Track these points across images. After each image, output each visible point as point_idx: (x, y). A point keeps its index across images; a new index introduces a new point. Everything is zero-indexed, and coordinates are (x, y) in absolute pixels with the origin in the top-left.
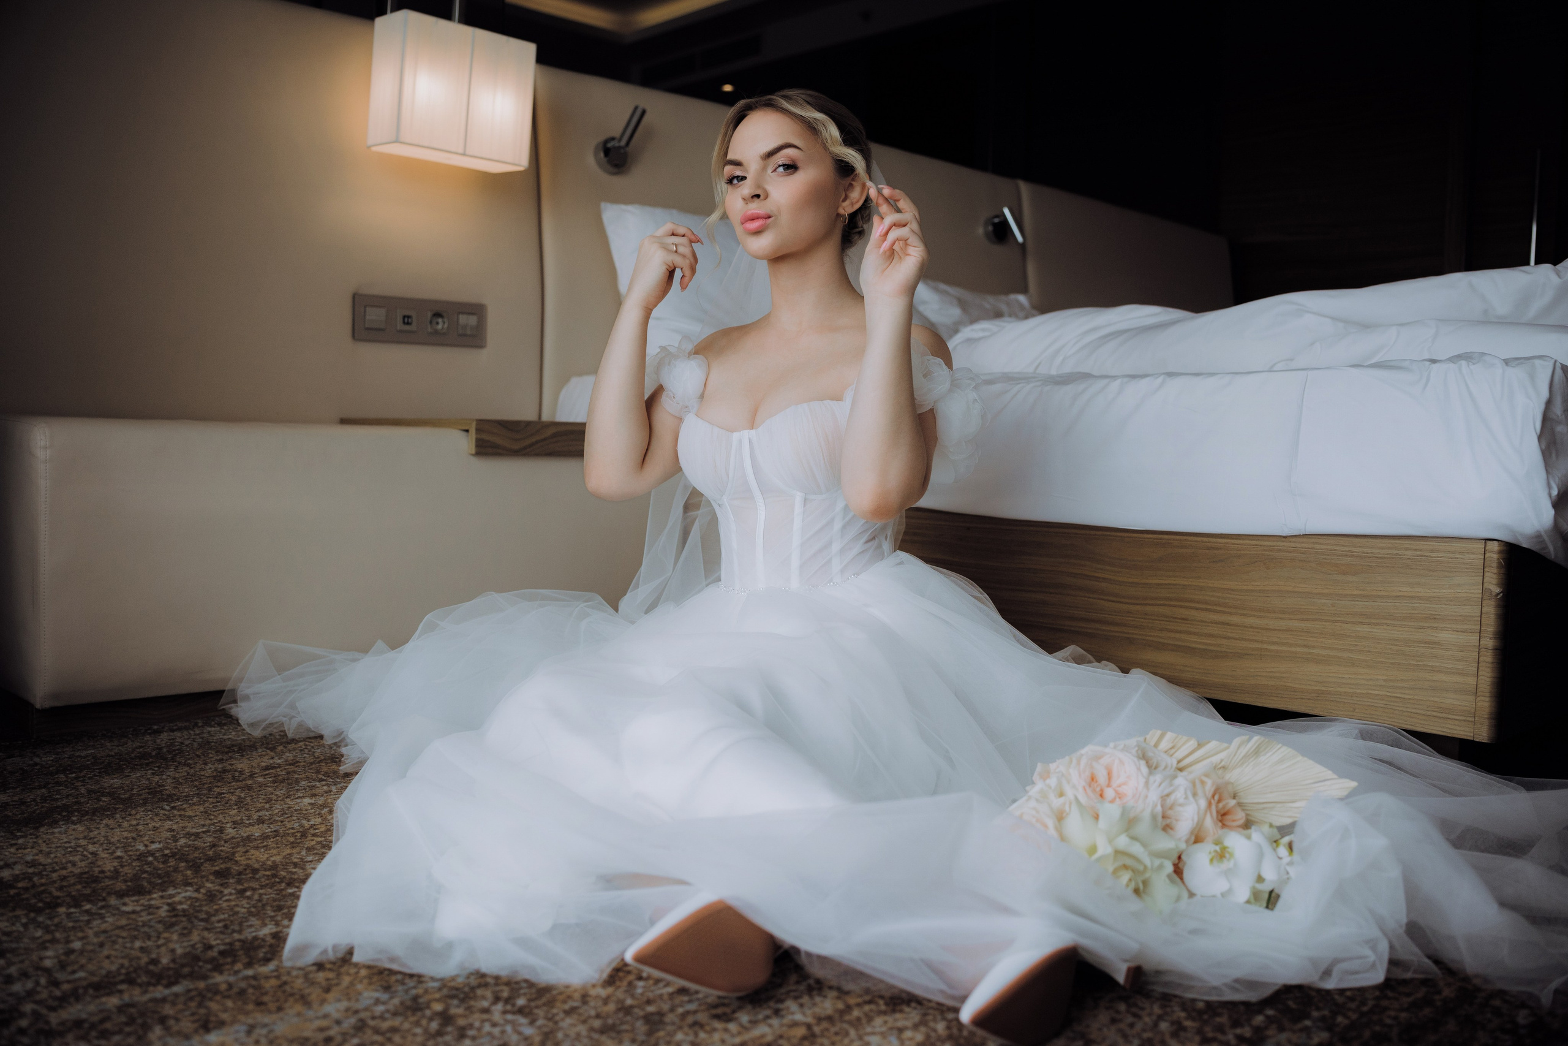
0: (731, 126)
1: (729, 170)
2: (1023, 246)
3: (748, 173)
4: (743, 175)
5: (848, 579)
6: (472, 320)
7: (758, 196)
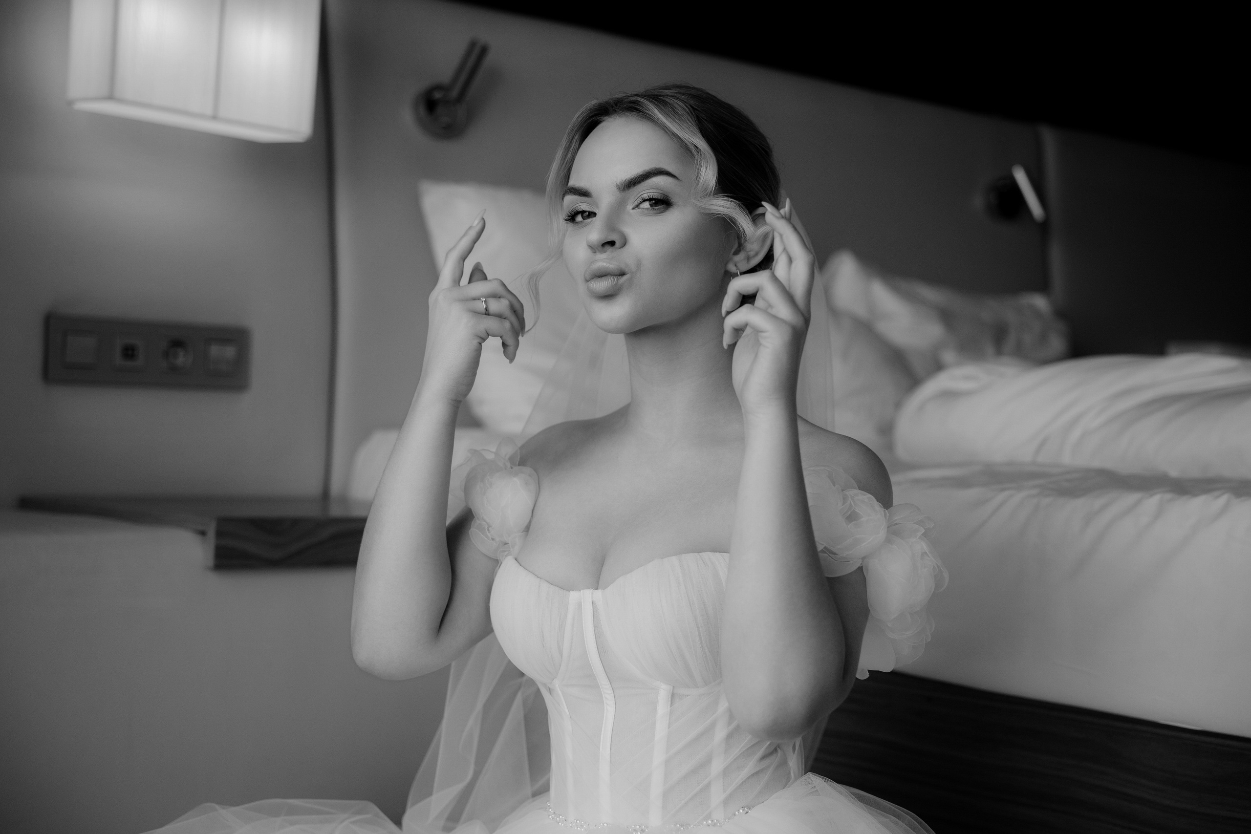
0: (577, 137)
1: (571, 202)
2: (1044, 227)
3: (598, 207)
4: (590, 210)
5: (735, 815)
6: (229, 352)
7: (612, 243)
